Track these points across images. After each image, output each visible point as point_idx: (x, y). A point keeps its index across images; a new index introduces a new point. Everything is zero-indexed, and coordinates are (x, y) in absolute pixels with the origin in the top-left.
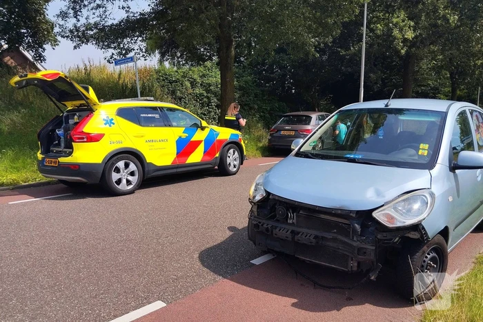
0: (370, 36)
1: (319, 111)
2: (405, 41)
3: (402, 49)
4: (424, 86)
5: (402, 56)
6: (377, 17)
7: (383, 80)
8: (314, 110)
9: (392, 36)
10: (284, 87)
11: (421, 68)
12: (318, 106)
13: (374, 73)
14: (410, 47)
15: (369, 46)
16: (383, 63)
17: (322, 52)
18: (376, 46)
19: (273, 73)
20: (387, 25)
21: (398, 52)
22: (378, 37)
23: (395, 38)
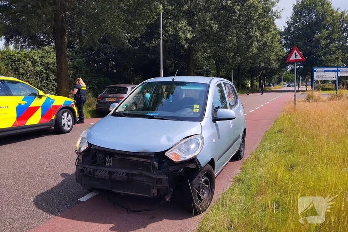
0: (165, 35)
1: (134, 84)
2: (187, 39)
3: (186, 44)
4: (200, 69)
5: (186, 49)
6: (169, 23)
7: (175, 64)
8: (130, 84)
9: (179, 36)
10: (108, 67)
11: (198, 57)
12: (134, 81)
13: (169, 60)
14: (190, 43)
15: (165, 42)
16: (174, 54)
17: (134, 43)
18: (169, 42)
19: (100, 57)
20: (176, 29)
21: (183, 47)
22: (170, 36)
23: (181, 37)
